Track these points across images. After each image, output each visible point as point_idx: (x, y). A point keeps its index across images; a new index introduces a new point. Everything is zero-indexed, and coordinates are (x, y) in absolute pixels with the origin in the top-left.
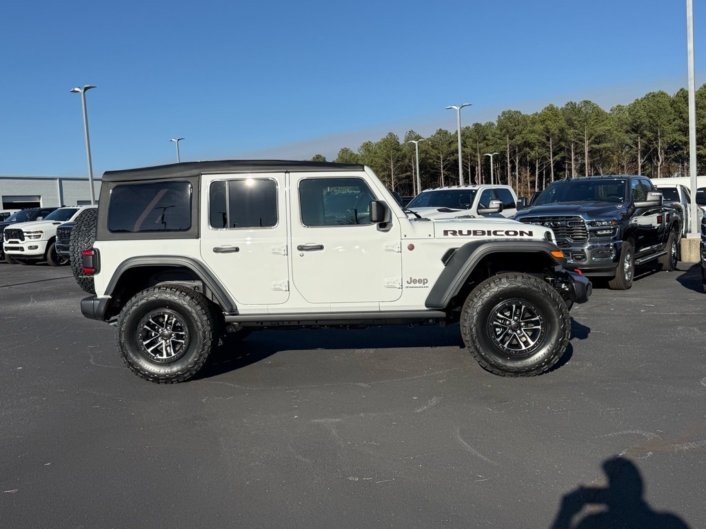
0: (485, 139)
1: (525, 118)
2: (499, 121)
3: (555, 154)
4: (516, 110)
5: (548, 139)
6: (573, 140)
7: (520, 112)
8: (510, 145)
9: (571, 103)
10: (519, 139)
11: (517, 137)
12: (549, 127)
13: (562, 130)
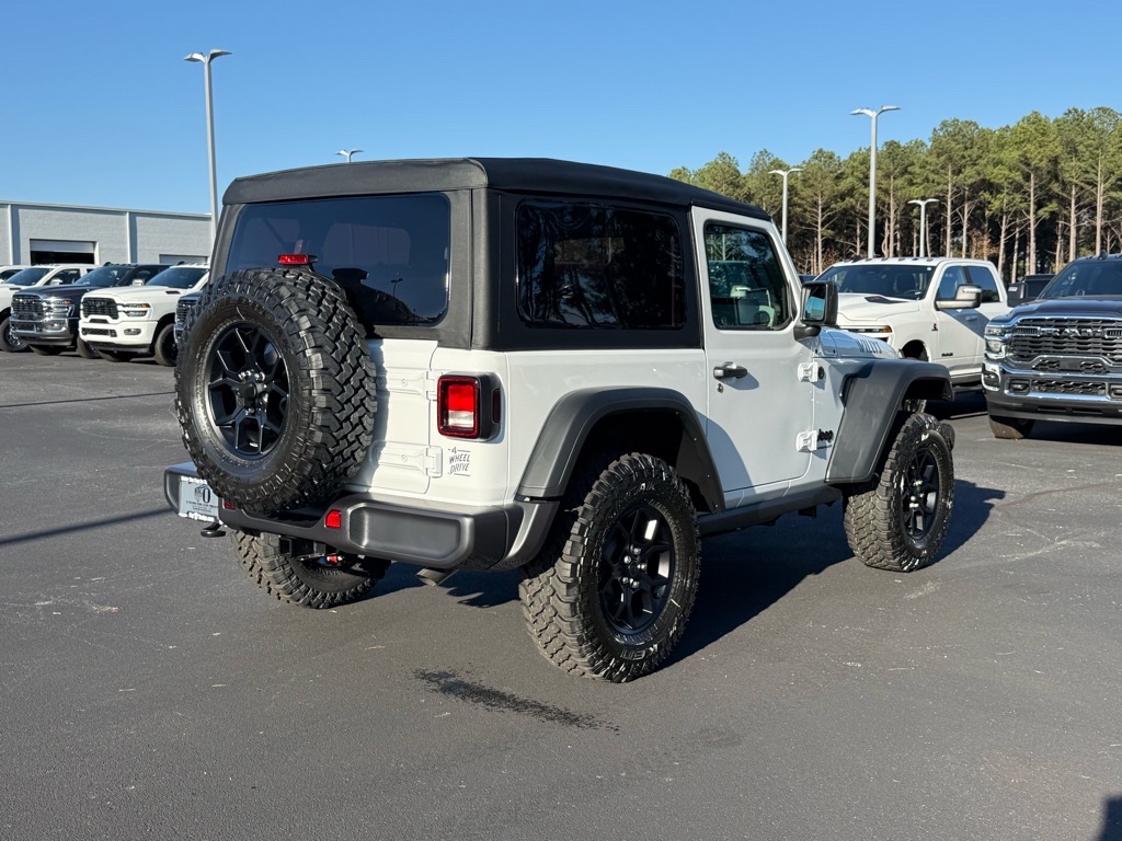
0: (905, 171)
1: (984, 135)
2: (935, 140)
3: (1039, 205)
4: (969, 119)
5: (1027, 178)
6: (1075, 181)
7: (975, 124)
8: (954, 186)
9: (1076, 111)
10: (970, 175)
11: (968, 171)
12: (1028, 155)
13: (1055, 161)
